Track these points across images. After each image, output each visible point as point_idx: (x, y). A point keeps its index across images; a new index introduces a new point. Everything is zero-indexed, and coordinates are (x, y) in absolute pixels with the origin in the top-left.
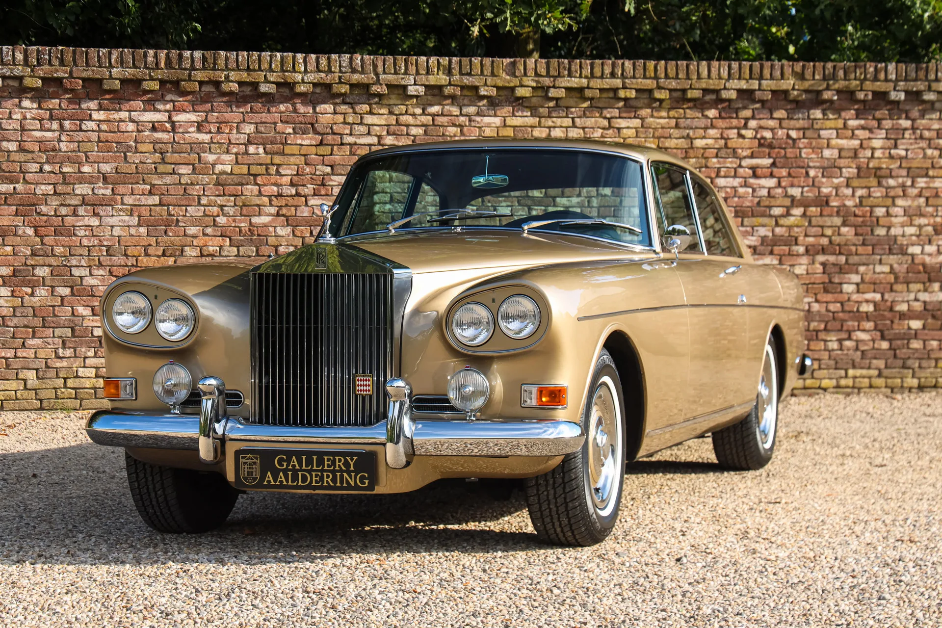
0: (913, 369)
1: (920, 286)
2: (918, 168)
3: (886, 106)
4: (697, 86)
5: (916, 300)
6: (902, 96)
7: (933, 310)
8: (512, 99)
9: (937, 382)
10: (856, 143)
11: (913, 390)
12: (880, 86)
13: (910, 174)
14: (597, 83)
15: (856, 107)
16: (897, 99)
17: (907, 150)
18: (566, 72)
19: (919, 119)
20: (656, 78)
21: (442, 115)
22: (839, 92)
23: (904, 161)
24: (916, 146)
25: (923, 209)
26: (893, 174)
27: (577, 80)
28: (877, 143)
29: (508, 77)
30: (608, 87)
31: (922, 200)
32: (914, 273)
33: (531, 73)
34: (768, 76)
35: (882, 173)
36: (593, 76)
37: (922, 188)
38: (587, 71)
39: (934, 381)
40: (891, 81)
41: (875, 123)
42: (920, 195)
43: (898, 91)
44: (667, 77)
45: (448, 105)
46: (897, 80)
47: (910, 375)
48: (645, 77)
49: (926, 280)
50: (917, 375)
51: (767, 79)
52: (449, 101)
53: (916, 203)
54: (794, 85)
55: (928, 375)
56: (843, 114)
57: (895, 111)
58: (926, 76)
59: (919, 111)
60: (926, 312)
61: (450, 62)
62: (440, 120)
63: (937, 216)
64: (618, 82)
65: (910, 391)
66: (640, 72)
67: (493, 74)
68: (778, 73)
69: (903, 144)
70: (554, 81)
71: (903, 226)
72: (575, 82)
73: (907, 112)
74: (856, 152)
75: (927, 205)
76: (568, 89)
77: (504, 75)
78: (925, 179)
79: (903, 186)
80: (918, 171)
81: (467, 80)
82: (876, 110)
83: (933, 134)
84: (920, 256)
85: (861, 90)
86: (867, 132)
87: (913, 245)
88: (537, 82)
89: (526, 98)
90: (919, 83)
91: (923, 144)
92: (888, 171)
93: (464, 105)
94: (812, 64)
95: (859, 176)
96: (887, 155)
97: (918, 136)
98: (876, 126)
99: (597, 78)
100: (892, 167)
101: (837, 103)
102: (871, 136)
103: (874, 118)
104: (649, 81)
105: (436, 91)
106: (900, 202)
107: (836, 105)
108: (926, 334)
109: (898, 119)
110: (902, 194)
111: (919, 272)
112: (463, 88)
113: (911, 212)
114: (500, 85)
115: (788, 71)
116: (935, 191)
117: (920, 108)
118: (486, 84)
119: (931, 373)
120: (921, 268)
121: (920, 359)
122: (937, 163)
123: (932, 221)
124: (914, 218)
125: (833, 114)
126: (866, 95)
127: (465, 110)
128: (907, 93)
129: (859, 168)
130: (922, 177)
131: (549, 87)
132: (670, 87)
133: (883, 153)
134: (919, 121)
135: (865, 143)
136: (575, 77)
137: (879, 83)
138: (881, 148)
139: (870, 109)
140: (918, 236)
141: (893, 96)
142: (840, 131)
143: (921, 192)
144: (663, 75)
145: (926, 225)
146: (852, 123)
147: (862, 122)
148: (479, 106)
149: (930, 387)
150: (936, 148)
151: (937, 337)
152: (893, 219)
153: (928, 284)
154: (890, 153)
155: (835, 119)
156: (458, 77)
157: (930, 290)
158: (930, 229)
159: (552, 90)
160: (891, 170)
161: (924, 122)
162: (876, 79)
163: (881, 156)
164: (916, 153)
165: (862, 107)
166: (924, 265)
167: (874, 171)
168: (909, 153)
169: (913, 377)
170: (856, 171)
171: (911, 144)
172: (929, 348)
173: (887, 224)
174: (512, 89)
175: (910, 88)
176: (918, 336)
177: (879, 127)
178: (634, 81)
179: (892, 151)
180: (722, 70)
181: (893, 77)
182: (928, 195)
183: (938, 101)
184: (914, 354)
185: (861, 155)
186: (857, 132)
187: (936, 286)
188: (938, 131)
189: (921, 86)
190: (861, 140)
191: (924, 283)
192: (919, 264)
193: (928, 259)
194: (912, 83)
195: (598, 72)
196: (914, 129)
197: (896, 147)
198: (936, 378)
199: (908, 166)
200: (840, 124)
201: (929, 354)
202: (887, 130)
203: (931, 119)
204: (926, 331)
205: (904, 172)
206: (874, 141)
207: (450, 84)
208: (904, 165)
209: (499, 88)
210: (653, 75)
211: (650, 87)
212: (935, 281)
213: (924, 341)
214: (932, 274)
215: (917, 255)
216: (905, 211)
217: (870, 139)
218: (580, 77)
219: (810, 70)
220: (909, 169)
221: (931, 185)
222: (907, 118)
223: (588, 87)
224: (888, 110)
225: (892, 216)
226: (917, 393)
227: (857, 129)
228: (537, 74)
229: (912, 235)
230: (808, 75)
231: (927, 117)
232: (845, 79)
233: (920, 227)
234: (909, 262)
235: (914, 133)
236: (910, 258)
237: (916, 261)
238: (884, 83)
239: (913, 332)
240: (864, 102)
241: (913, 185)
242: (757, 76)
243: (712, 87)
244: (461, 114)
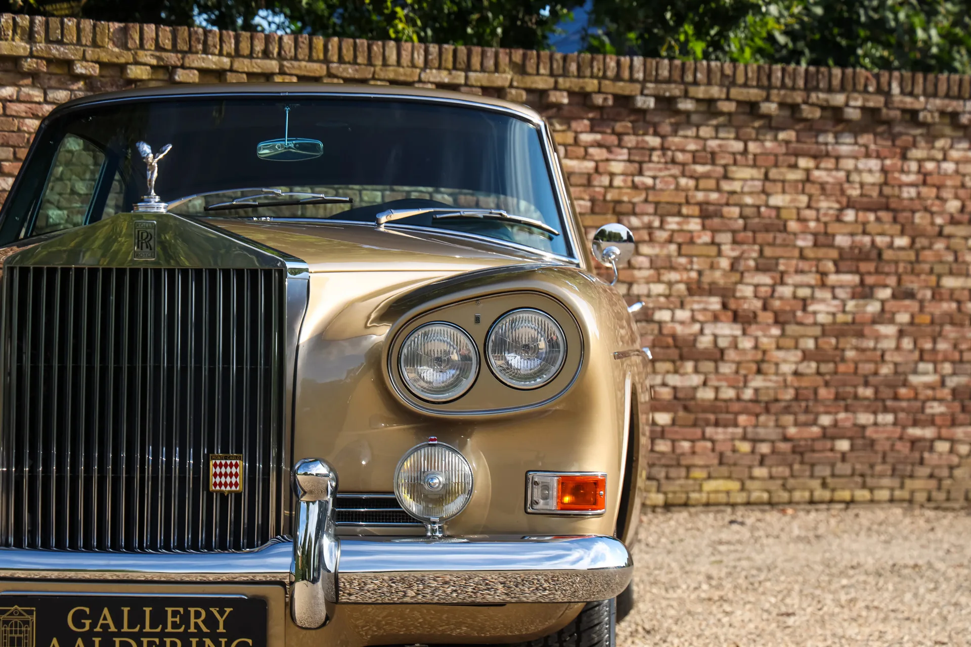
0: (658, 480)
1: (668, 366)
2: (668, 203)
3: (629, 115)
4: (382, 75)
5: (664, 384)
6: (651, 103)
7: (685, 399)
8: (121, 82)
9: (688, 498)
10: (590, 165)
11: (659, 510)
12: (623, 88)
13: (659, 212)
14: (244, 65)
15: (591, 115)
16: (645, 107)
17: (654, 178)
18: (200, 47)
19: (671, 135)
20: (326, 61)
21: (18, 101)
22: (571, 93)
23: (651, 192)
24: (667, 173)
25: (673, 259)
26: (637, 210)
27: (215, 58)
28: (617, 167)
29: (116, 50)
30: (259, 71)
31: (673, 248)
32: (662, 347)
33: (149, 44)
34: (478, 67)
35: (626, 208)
36: (238, 54)
37: (673, 231)
38: (229, 46)
39: (684, 496)
40: (637, 81)
41: (613, 139)
42: (670, 241)
43: (646, 95)
44: (341, 60)
45: (26, 86)
46: (645, 80)
47: (654, 489)
48: (311, 59)
49: (676, 357)
50: (664, 488)
51: (476, 71)
52: (28, 81)
53: (665, 252)
54: (512, 80)
55: (677, 489)
56: (574, 125)
57: (641, 124)
58: (682, 77)
59: (672, 124)
60: (675, 402)
61: (32, 23)
62: (14, 108)
63: (692, 269)
64: (273, 65)
65: (654, 511)
66: (303, 52)
67: (95, 44)
68: (490, 63)
69: (649, 169)
70: (183, 58)
71: (648, 282)
72: (212, 61)
73: (655, 126)
74: (589, 177)
75: (680, 254)
76: (203, 71)
77: (110, 46)
78: (677, 219)
79: (649, 227)
80: (668, 207)
81: (56, 51)
82: (616, 121)
83: (688, 157)
84: (670, 325)
85: (599, 92)
86: (604, 151)
87: (660, 308)
88: (159, 58)
89: (141, 80)
90: (673, 86)
91: (675, 171)
92: (630, 206)
93: (51, 88)
94: (535, 52)
95: (593, 211)
96: (630, 184)
97: (669, 159)
98: (616, 142)
99: (243, 57)
100: (636, 200)
101: (566, 108)
102: (611, 156)
103: (614, 132)
104: (316, 66)
105: (9, 65)
106: (645, 249)
107: (565, 113)
108: (676, 432)
109: (645, 134)
110: (647, 238)
111: (668, 347)
112: (50, 61)
113: (659, 263)
114: (106, 60)
115: (504, 59)
116: (689, 235)
117: (673, 120)
118: (84, 58)
119: (681, 486)
120: (670, 340)
121: (667, 466)
122: (694, 197)
123: (685, 276)
124: (662, 271)
125: (561, 124)
126: (605, 99)
127: (51, 95)
128: (659, 99)
129: (593, 201)
130: (673, 215)
131: (175, 67)
132: (345, 75)
133: (625, 181)
134: (670, 139)
135: (602, 166)
136: (213, 54)
137: (621, 84)
138: (622, 174)
139: (609, 119)
140: (667, 297)
141: (640, 102)
142: (569, 148)
143: (671, 236)
144: (335, 58)
145: (678, 282)
146: (586, 138)
147: (598, 137)
148: (72, 91)
149: (680, 505)
150: (691, 177)
151: (689, 437)
152: (637, 273)
153: (678, 363)
154: (633, 181)
155: (563, 131)
156: (43, 45)
157: (682, 371)
158: (682, 287)
159: (180, 71)
160: (634, 204)
161: (677, 140)
162: (618, 78)
163: (622, 184)
164: (667, 183)
165: (598, 116)
166: (674, 336)
167: (611, 205)
168: (658, 181)
169: (659, 491)
170: (588, 204)
171: (660, 170)
172: (678, 451)
173: (629, 280)
174: (122, 67)
175: (661, 93)
176: (667, 435)
177: (620, 146)
178: (296, 63)
179: (637, 179)
180: (416, 55)
181: (640, 75)
182: (680, 240)
183: (696, 112)
184: (659, 459)
185: (596, 183)
186: (591, 150)
187: (689, 366)
188: (694, 153)
189: (675, 90)
190: (597, 162)
191: (673, 362)
192: (668, 336)
193: (679, 329)
194: (664, 86)
195: (245, 48)
196: (664, 149)
197: (640, 173)
198: (687, 493)
199: (656, 199)
200: (569, 137)
201: (678, 460)
202: (629, 149)
203: (686, 137)
204: (676, 429)
205: (650, 209)
206: (613, 163)
207: (31, 55)
208: (651, 198)
209: (102, 65)
210: (321, 56)
211: (317, 74)
212: (688, 359)
213: (673, 441)
214: (685, 350)
215: (666, 322)
216: (651, 262)
217: (607, 160)
218: (221, 54)
219: (533, 61)
220: (657, 204)
221: (685, 227)
222: (656, 134)
223: (231, 70)
224: (632, 122)
225: (634, 268)
226: (663, 514)
227: (592, 146)
228: (158, 48)
229: (659, 295)
230: (531, 68)
231: (681, 133)
232: (579, 76)
233: (670, 284)
234: (656, 332)
235: (664, 155)
236: (656, 327)
237: (665, 331)
238: (628, 84)
239: (659, 429)
240: (601, 109)
241: (661, 227)
242: (463, 66)
243: (402, 78)
244: (46, 101)
